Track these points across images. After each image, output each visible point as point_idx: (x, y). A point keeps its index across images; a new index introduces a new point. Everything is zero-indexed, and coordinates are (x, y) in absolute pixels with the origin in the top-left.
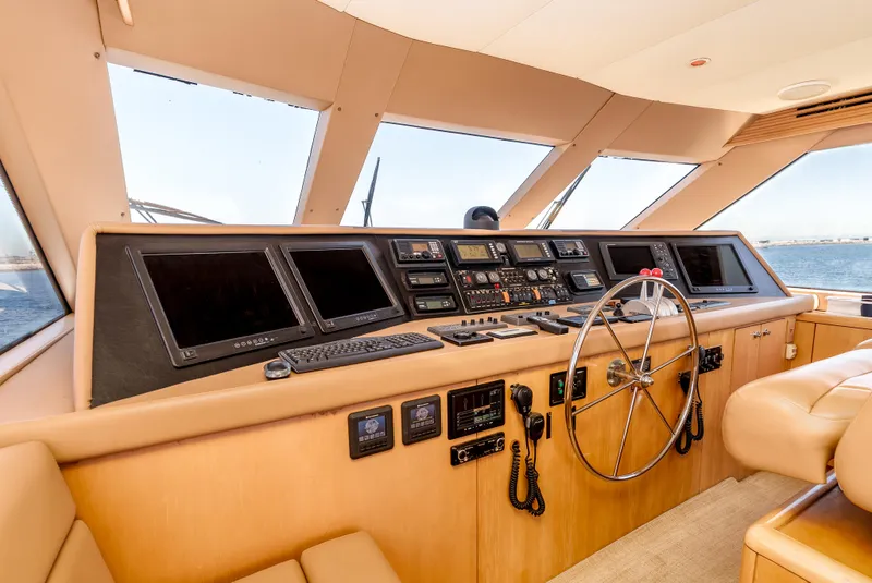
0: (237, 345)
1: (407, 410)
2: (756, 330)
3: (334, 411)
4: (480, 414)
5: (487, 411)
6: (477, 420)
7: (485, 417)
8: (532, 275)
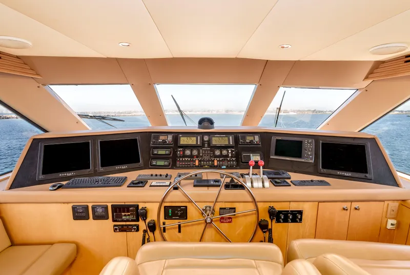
0: (61, 175)
1: (94, 208)
2: (345, 205)
3: (68, 203)
4: (125, 215)
5: (129, 215)
6: (124, 217)
7: (127, 217)
8: (217, 153)
